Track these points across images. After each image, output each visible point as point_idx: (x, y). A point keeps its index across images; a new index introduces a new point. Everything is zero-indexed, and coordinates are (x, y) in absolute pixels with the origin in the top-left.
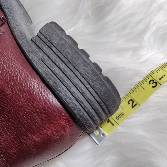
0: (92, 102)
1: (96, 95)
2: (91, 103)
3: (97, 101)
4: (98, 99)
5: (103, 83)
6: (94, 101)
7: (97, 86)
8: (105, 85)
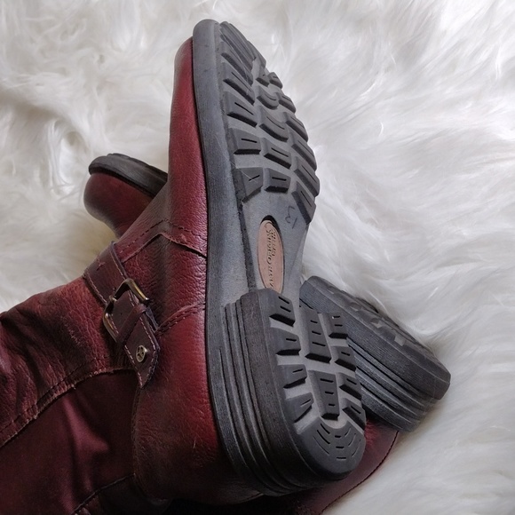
0: (391, 387)
1: (394, 376)
2: (389, 388)
3: (398, 383)
4: (399, 380)
5: (400, 355)
6: (394, 385)
7: (392, 361)
8: (403, 357)
